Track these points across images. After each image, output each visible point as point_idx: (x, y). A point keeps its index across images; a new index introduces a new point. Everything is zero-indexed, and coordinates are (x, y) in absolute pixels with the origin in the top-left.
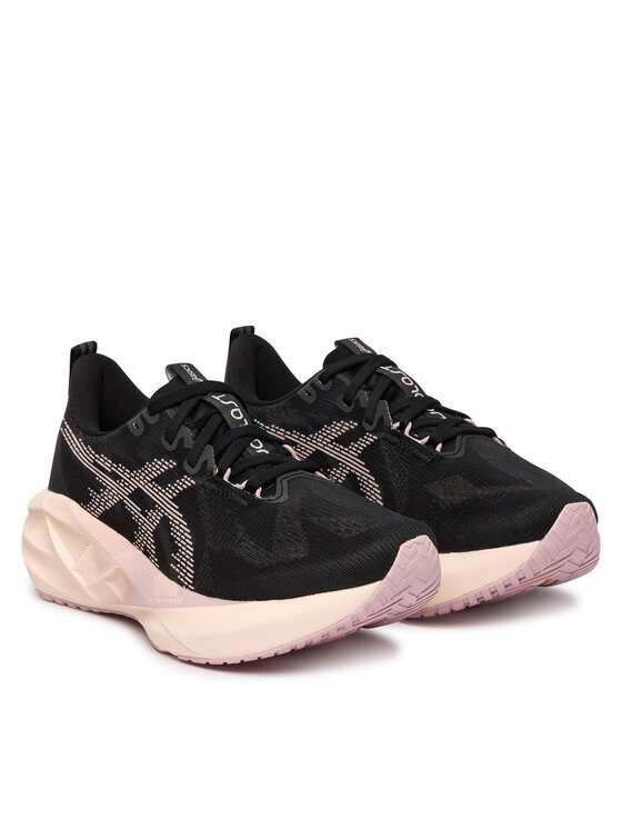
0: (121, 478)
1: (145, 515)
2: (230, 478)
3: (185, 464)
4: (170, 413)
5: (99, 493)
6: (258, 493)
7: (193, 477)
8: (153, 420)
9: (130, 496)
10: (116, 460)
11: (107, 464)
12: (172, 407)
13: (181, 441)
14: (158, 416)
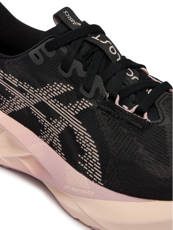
0: (26, 92)
1: (51, 122)
2: (120, 103)
3: (81, 89)
4: (64, 50)
5: (9, 99)
6: (146, 116)
7: (90, 100)
8: (51, 55)
9: (35, 105)
10: (21, 79)
11: (15, 82)
12: (65, 45)
13: (75, 71)
14: (55, 51)
